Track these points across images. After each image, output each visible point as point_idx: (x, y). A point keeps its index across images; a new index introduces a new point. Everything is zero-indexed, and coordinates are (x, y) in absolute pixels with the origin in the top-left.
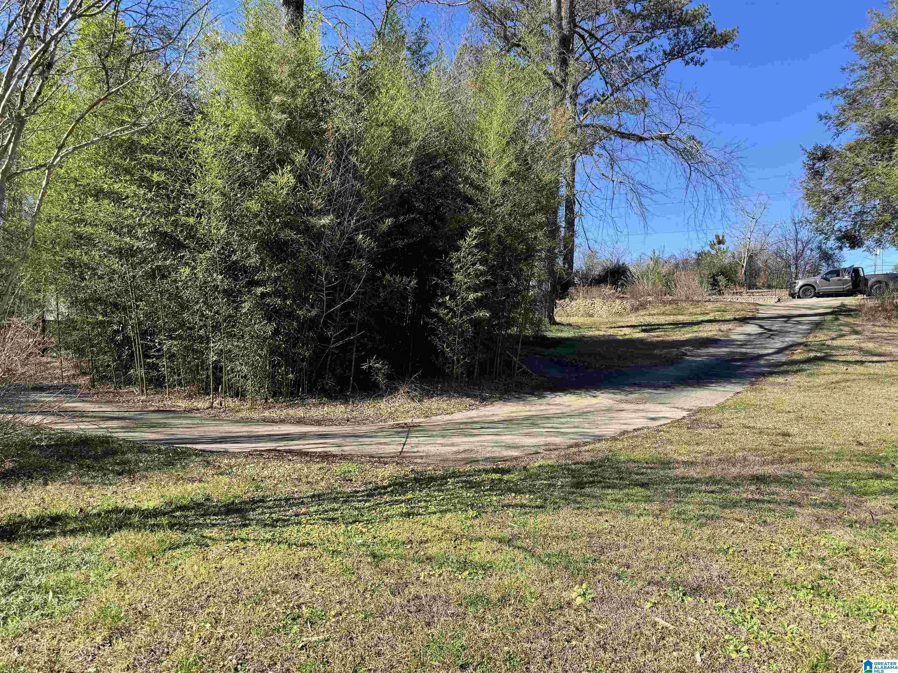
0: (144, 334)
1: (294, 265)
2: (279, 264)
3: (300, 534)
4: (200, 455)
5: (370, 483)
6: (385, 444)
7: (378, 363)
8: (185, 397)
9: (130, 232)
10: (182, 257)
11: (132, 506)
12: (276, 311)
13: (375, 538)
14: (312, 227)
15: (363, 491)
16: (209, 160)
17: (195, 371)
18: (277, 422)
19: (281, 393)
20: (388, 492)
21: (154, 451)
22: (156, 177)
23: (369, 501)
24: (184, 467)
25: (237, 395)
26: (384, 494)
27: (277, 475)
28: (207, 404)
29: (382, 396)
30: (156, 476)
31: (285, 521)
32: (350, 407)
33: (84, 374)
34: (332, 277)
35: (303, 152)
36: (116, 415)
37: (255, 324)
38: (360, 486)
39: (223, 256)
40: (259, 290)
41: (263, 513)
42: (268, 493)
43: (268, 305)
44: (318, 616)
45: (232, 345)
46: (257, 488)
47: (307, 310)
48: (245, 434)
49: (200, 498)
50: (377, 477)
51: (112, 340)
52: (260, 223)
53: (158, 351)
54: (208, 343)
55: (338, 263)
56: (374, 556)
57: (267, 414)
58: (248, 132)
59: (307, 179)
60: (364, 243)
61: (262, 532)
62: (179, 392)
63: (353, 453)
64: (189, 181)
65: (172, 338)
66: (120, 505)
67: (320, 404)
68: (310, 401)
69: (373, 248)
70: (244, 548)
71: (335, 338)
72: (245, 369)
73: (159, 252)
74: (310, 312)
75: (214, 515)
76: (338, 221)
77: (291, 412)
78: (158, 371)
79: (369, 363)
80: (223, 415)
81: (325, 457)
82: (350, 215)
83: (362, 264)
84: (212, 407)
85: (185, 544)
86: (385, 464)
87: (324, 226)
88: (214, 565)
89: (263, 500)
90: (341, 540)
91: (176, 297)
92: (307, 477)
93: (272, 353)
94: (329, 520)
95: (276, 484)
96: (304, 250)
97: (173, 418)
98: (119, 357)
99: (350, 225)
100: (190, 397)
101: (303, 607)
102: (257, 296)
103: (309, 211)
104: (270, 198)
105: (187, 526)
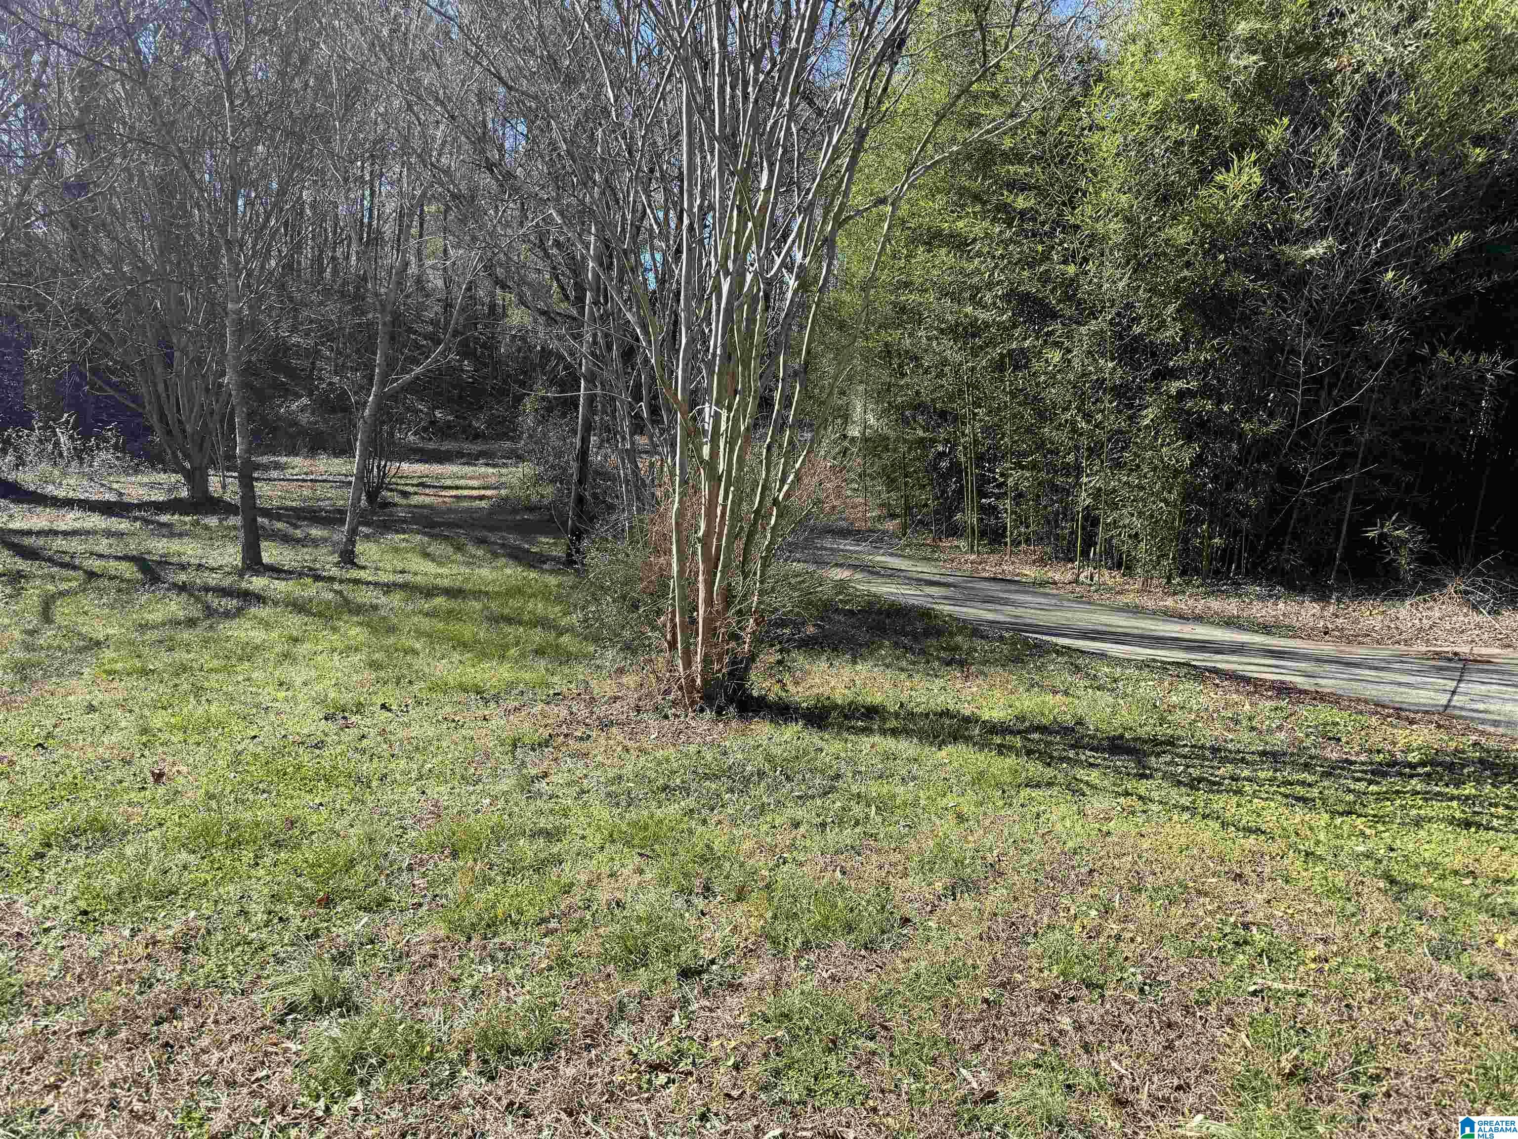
0: (980, 458)
1: (1245, 338)
2: (1214, 338)
3: (1243, 811)
4: (1063, 654)
5: (1379, 752)
6: (1407, 685)
7: (1402, 528)
8: (1034, 562)
9: (973, 297)
10: (1049, 334)
11: (967, 713)
12: (1202, 424)
13: (1392, 850)
14: (1287, 264)
15: (1363, 764)
16: (1109, 162)
17: (1053, 522)
18: (1188, 619)
19: (1197, 571)
20: (1419, 775)
21: (994, 638)
22: (1021, 202)
23: (1378, 783)
24: (1039, 669)
25: (1119, 567)
26: (1411, 776)
27: (1195, 707)
28: (1069, 576)
29: (1401, 596)
30: (998, 674)
31: (1214, 783)
32: (1332, 609)
33: (893, 516)
34: (1318, 358)
35: (1286, 121)
36: (937, 578)
37: (1162, 445)
38: (1357, 754)
39: (1119, 328)
40: (1175, 386)
41: (1171, 763)
42: (1179, 732)
43: (1189, 413)
44: (1283, 951)
45: (1119, 480)
46: (1162, 720)
47: (1260, 421)
48: (1136, 631)
49: (1068, 720)
50: (1394, 744)
51: (935, 468)
52: (1188, 265)
53: (1000, 486)
54: (1078, 477)
55: (1333, 332)
56: (1393, 882)
57: (1169, 602)
58: (1182, 101)
59: (1287, 174)
60: (1395, 288)
61: (1174, 792)
62: (1025, 553)
63: (1341, 692)
64: (1071, 204)
65: (1023, 468)
66: (951, 707)
67: (1271, 596)
68: (1251, 589)
69: (1414, 298)
70: (1144, 812)
71: (1311, 475)
72: (1137, 523)
73: (1015, 326)
74: (1267, 425)
75: (1091, 750)
76: (1343, 247)
77: (1215, 604)
78: (997, 518)
79: (1382, 527)
80: (1096, 596)
81: (1282, 690)
82: (1370, 234)
83: (1386, 331)
84: (1076, 581)
85: (1050, 784)
86: (1412, 723)
87: (1311, 260)
88: (1097, 825)
89: (1171, 742)
90: (1322, 837)
91: (1034, 401)
92: (1250, 719)
93: (1188, 496)
94: (1298, 799)
95: (1195, 721)
96: (1267, 310)
97: (1017, 592)
98: (943, 492)
99: (1369, 254)
100: (1042, 562)
101: (1254, 929)
102: (1170, 397)
103: (1284, 234)
104: (1212, 218)
105: (1052, 757)
